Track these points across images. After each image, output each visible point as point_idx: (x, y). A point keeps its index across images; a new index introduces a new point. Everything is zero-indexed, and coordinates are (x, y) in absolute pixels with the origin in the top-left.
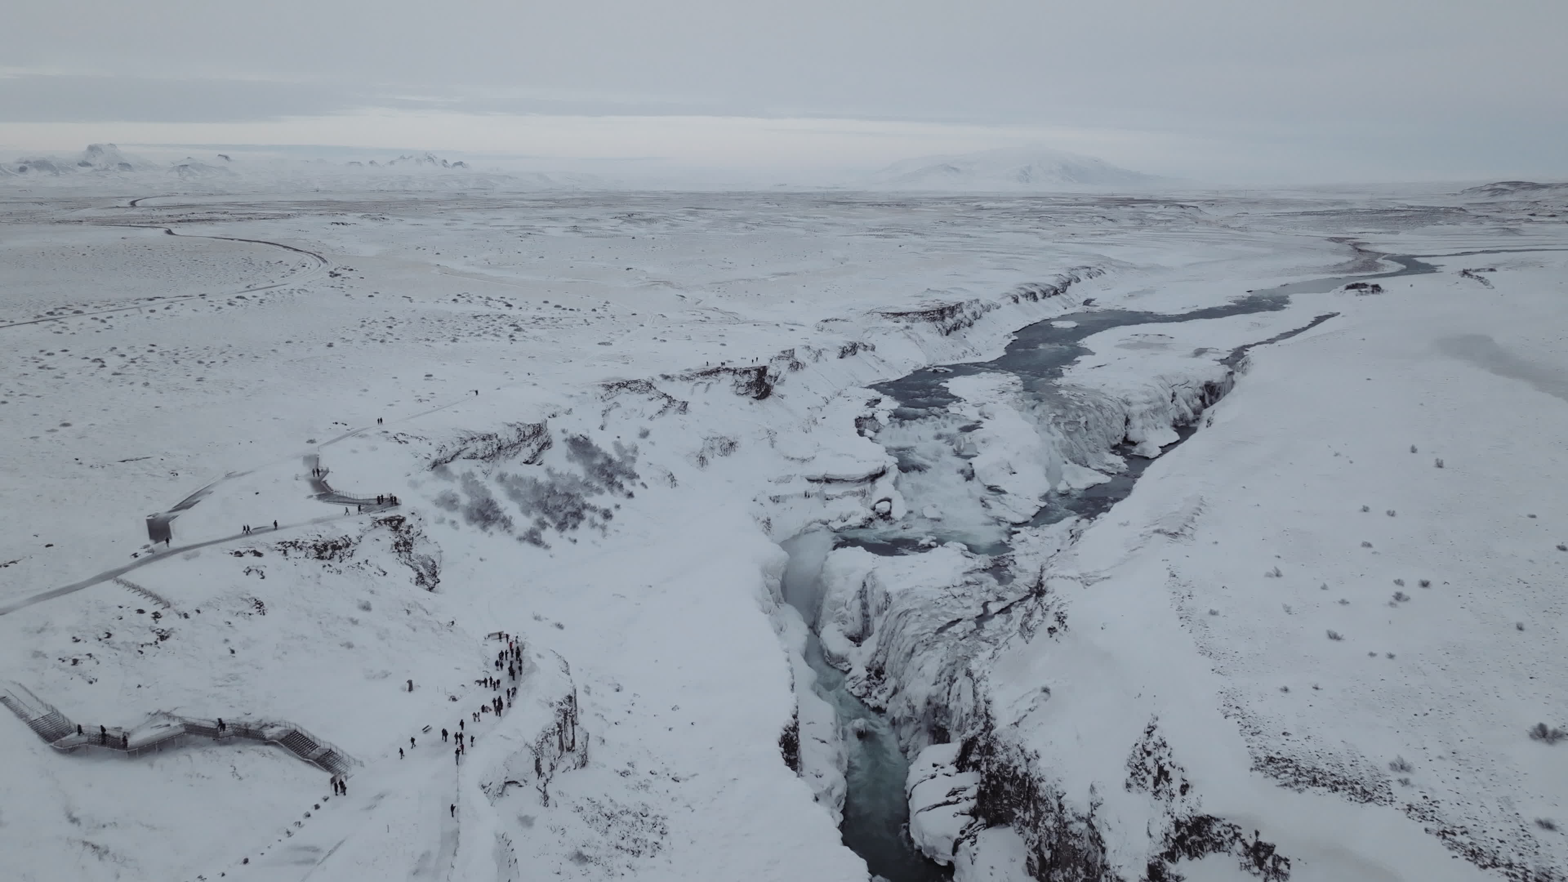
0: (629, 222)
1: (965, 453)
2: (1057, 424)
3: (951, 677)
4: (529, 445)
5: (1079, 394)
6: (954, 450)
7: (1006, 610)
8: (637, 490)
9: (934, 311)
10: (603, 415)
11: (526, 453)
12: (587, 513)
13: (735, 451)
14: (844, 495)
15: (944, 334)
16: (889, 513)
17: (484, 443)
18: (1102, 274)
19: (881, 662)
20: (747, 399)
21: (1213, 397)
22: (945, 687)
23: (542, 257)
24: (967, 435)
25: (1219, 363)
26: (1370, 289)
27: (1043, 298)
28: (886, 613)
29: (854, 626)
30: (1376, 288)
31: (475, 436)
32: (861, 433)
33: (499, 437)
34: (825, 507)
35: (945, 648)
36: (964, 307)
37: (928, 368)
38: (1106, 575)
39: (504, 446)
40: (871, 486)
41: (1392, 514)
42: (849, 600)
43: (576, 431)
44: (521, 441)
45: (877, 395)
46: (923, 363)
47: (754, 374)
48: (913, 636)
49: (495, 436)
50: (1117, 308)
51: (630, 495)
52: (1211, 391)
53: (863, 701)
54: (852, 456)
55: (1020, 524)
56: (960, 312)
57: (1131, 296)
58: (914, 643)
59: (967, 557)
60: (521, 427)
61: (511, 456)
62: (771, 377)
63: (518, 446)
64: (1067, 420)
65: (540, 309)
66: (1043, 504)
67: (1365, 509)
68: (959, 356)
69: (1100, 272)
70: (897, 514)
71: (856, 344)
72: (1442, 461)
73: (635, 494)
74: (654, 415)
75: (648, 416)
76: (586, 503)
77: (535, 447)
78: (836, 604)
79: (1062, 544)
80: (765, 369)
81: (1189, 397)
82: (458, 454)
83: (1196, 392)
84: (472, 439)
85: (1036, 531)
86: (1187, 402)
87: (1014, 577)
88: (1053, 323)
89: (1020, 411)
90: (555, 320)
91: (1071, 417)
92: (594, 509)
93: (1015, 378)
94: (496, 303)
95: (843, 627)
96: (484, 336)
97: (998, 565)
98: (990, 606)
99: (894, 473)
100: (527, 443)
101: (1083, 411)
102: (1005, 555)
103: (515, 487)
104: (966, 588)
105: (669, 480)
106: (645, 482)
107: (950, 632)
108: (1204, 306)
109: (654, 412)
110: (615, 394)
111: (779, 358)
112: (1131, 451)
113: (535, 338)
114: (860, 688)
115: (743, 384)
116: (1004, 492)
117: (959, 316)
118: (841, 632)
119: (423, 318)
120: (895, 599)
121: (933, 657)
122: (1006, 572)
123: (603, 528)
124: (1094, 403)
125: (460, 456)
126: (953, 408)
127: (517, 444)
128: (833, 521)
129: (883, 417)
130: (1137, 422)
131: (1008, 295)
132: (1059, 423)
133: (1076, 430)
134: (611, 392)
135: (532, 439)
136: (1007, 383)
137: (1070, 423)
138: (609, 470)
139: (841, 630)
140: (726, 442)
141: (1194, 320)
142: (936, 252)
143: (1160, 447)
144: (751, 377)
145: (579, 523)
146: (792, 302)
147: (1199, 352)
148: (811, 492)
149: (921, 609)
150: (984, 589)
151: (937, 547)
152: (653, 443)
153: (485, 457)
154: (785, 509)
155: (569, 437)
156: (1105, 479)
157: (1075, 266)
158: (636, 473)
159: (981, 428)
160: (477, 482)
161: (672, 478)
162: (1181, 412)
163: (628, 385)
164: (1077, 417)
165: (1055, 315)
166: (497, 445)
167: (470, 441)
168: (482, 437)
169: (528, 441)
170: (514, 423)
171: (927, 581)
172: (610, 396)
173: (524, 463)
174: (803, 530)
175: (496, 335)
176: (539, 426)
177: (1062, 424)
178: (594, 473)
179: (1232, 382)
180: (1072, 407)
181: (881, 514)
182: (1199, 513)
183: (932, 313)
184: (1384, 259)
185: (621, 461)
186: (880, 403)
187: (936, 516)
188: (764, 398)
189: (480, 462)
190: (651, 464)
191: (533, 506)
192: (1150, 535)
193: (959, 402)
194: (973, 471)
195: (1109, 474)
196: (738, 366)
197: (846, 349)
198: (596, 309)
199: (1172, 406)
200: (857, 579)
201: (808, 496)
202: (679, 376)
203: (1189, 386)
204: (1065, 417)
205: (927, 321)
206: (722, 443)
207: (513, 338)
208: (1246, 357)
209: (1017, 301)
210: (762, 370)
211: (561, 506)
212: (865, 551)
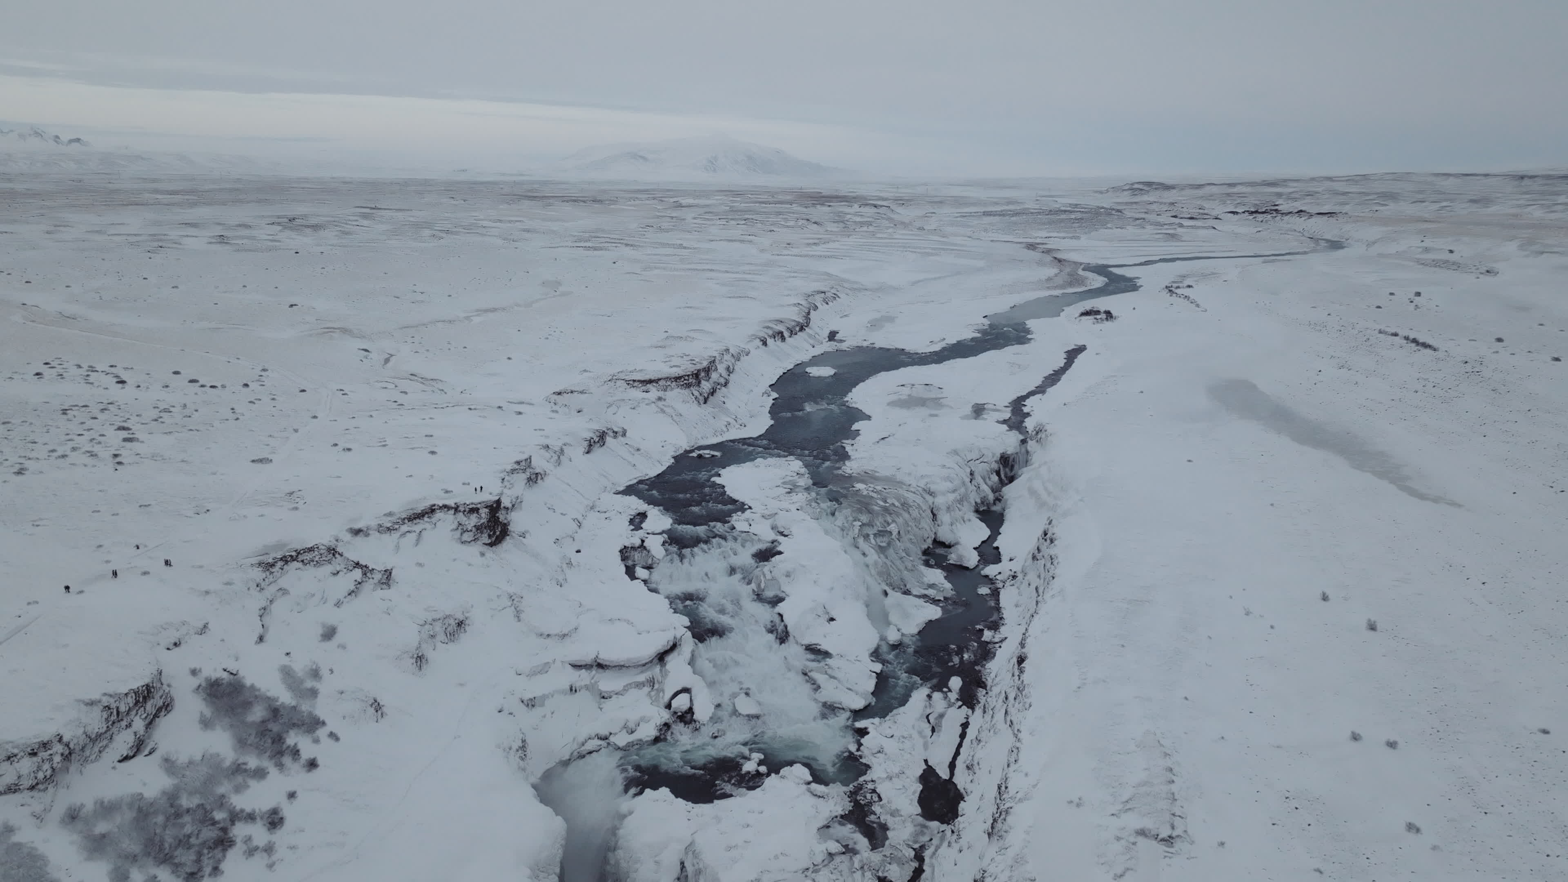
0: (291, 229)
1: (769, 594)
2: (866, 537)
4: (129, 726)
5: (879, 488)
6: (754, 592)
8: (322, 750)
9: (688, 376)
10: (261, 616)
11: (123, 741)
12: (240, 831)
13: (465, 631)
14: (626, 689)
15: (702, 402)
16: (690, 711)
17: (35, 759)
18: (837, 299)
20: (475, 549)
21: (1007, 470)
23: (176, 287)
24: (767, 567)
25: (1005, 427)
26: (1104, 316)
27: (790, 337)
30: (1109, 314)
31: (16, 751)
32: (630, 572)
33: (65, 739)
34: (601, 709)
36: (717, 362)
39: (78, 748)
40: (661, 670)
41: (1392, 745)
43: (213, 670)
44: (114, 723)
45: (641, 505)
46: (684, 445)
47: (484, 512)
49: (55, 740)
50: (865, 344)
51: (312, 764)
52: (1005, 462)
54: (628, 622)
56: (714, 371)
57: (874, 325)
59: (816, 795)
60: (112, 700)
62: (507, 509)
63: (108, 735)
64: (875, 531)
65: (167, 386)
66: (878, 667)
67: (1355, 737)
68: (722, 431)
69: (835, 297)
70: (702, 713)
71: (604, 432)
72: (1375, 622)
73: (320, 760)
74: (342, 598)
75: (332, 602)
76: (238, 808)
77: (139, 724)
79: (926, 746)
80: (498, 502)
81: (985, 473)
83: (992, 466)
84: (9, 758)
85: (888, 725)
86: (984, 480)
87: (884, 828)
88: (808, 370)
89: (817, 519)
90: (187, 412)
91: (878, 524)
92: (251, 817)
93: (795, 465)
94: (103, 375)
97: (857, 804)
99: (688, 643)
100: (124, 723)
101: (890, 514)
102: (861, 779)
103: (101, 827)
104: (832, 866)
105: (372, 710)
106: (335, 731)
108: (951, 339)
109: (342, 593)
110: (279, 575)
111: (513, 471)
112: (945, 558)
113: (153, 457)
115: (470, 528)
116: (827, 654)
117: (714, 376)
122: (872, 818)
123: (269, 849)
124: (898, 500)
126: (739, 521)
127: (106, 733)
128: (615, 734)
129: (655, 545)
130: (944, 517)
131: (754, 337)
132: (868, 535)
133: (889, 544)
134: (272, 573)
135: (134, 712)
136: (790, 473)
137: (880, 534)
138: (275, 728)
140: (452, 622)
141: (952, 361)
142: (656, 272)
143: (976, 549)
144: (480, 518)
145: (224, 856)
146: (509, 358)
147: (979, 411)
148: (577, 685)
150: (857, 865)
151: (768, 775)
152: (343, 647)
153: (37, 784)
154: (544, 716)
155: (203, 683)
156: (935, 613)
157: (809, 291)
158: (319, 719)
159: (780, 553)
160: (19, 846)
161: (377, 706)
162: (983, 495)
163: (300, 556)
164: (886, 525)
165: (806, 357)
166: (62, 755)
167: (6, 763)
168: (29, 750)
169: (125, 720)
170: (96, 696)
171: (776, 857)
172: (271, 580)
173: (120, 761)
174: (575, 754)
175: (93, 455)
176: (147, 685)
177: (872, 537)
178: (249, 742)
179: (1027, 452)
180: (876, 508)
181: (680, 714)
182: (1174, 778)
183: (686, 378)
184: (1084, 270)
185: (294, 703)
186: (648, 520)
187: (753, 711)
188: (500, 542)
189: (27, 794)
190: (342, 693)
191: (134, 858)
192: (1132, 839)
193: (743, 510)
194: (786, 627)
195: (935, 602)
196: (460, 500)
197: (592, 441)
198: (249, 383)
199: (972, 488)
200: (670, 859)
201: (574, 689)
202: (376, 527)
203: (985, 461)
204: (873, 526)
205: (681, 389)
206: (447, 624)
207: (118, 459)
208: (1028, 415)
209: (765, 343)
210: (495, 505)
211: (189, 836)
212: (672, 796)
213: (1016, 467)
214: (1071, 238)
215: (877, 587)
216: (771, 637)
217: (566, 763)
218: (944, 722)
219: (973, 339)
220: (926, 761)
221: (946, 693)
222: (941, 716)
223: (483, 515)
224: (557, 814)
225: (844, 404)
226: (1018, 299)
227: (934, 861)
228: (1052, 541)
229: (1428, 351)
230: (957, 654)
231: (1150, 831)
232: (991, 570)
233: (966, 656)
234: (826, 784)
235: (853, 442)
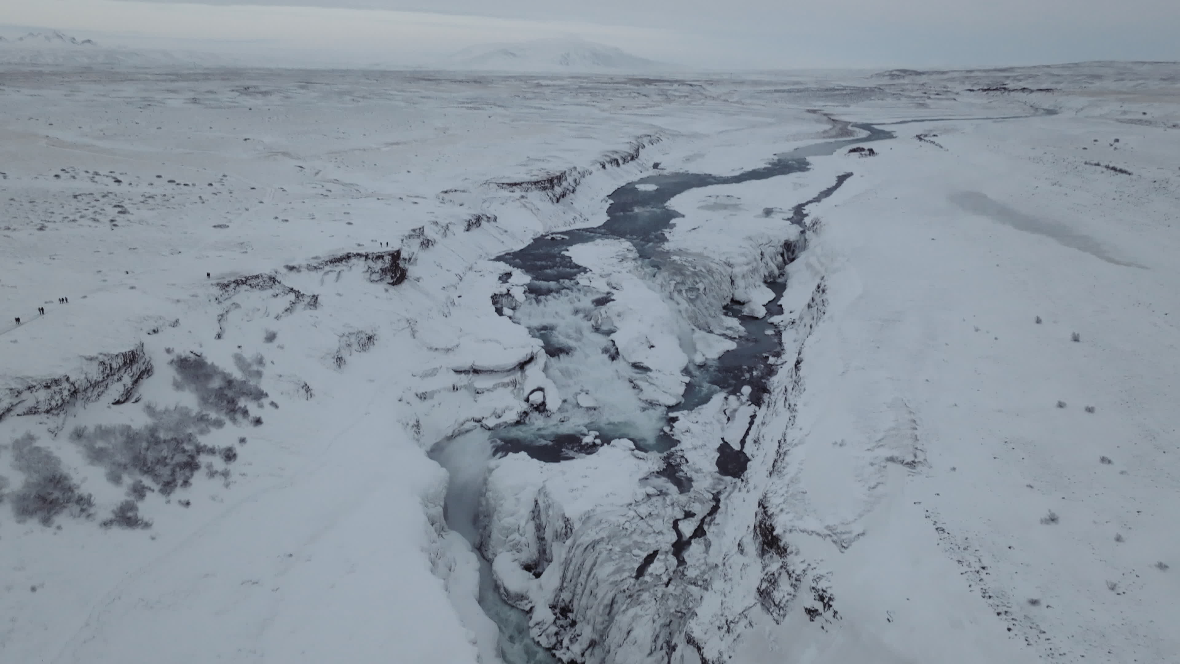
0: (246, 94)
1: (605, 328)
2: (680, 292)
3: (668, 643)
4: (120, 379)
5: (690, 259)
6: (593, 326)
7: (699, 532)
8: (265, 413)
9: (545, 181)
10: (219, 321)
11: (116, 390)
12: (203, 459)
13: (374, 344)
14: (495, 387)
15: (555, 202)
16: (544, 403)
17: (49, 391)
19: (567, 600)
20: (381, 287)
21: (790, 253)
22: (663, 657)
24: (603, 309)
25: (789, 222)
26: (868, 153)
27: (624, 164)
28: (569, 542)
29: (530, 554)
30: (871, 152)
31: (34, 384)
33: (72, 380)
34: (476, 401)
35: (654, 602)
36: (567, 174)
37: (546, 236)
38: (857, 529)
39: (81, 389)
40: (521, 375)
41: (1090, 410)
42: (523, 523)
43: (183, 349)
44: (108, 376)
45: (508, 268)
46: (540, 230)
47: (388, 259)
48: (611, 584)
49: (64, 379)
50: (681, 171)
51: (258, 421)
52: (788, 248)
53: (554, 655)
54: (497, 342)
55: (673, 406)
56: (564, 180)
57: (688, 160)
58: (613, 592)
59: (638, 458)
60: (106, 359)
61: (93, 398)
62: (405, 259)
63: (104, 383)
64: (687, 287)
65: (152, 184)
66: (687, 379)
67: (1061, 405)
68: (570, 222)
69: (659, 140)
70: (553, 404)
71: (480, 216)
72: (1078, 335)
73: (264, 420)
74: (280, 313)
75: (273, 315)
76: (202, 444)
77: (127, 380)
78: (508, 531)
79: (723, 429)
80: (398, 252)
81: (773, 255)
82: (9, 410)
83: (778, 250)
84: (29, 388)
85: (694, 415)
86: (772, 259)
87: (690, 480)
88: (637, 186)
89: (642, 279)
90: (166, 198)
91: (689, 283)
92: (212, 451)
93: (626, 244)
94: (105, 178)
95: (517, 556)
96: (81, 221)
97: (669, 465)
98: (682, 526)
99: (542, 358)
100: (116, 377)
101: (698, 276)
102: (673, 449)
103: (100, 444)
104: (649, 503)
105: (303, 391)
106: (275, 401)
107: (651, 574)
108: (749, 168)
109: (280, 310)
110: (232, 293)
111: (410, 236)
112: (741, 311)
113: (140, 222)
114: (548, 636)
115: (376, 271)
116: (647, 369)
117: (565, 184)
118: (516, 563)
119: (12, 199)
120: (577, 526)
121: (641, 616)
122: (681, 474)
123: (225, 474)
124: (705, 267)
125: (12, 413)
126: (582, 280)
127: (102, 381)
128: (487, 418)
129: (518, 294)
130: (740, 283)
131: (595, 162)
132: (681, 291)
133: (697, 297)
134: (227, 291)
135: (123, 370)
136: (622, 249)
137: (690, 290)
138: (230, 394)
139: (516, 560)
140: (364, 336)
141: (748, 182)
143: (764, 306)
145: (192, 475)
146: (409, 172)
147: (768, 212)
148: (458, 385)
149: (610, 538)
150: (668, 502)
151: (602, 445)
152: (282, 347)
153: (51, 409)
154: (434, 406)
155: (175, 359)
156: (732, 346)
157: (639, 134)
158: (263, 392)
159: (613, 300)
160: (38, 449)
161: (307, 389)
162: (770, 270)
163: (248, 281)
164: (695, 284)
165: (636, 179)
166: (69, 390)
167: (27, 391)
168: (44, 383)
169: (117, 374)
170: (94, 354)
171: (607, 496)
172: (227, 296)
173: (113, 404)
174: (456, 431)
175: (95, 220)
176: (133, 352)
177: (684, 292)
178: (210, 401)
179: (806, 240)
180: (688, 273)
181: (535, 406)
182: (917, 427)
183: (543, 182)
184: (852, 126)
185: (244, 379)
186: (512, 277)
187: (592, 404)
188: (400, 283)
189: (43, 417)
190: (281, 376)
191: (125, 467)
192: (883, 464)
193: (586, 272)
194: (617, 349)
195: (732, 339)
196: (370, 251)
197: (471, 222)
198: (213, 183)
199: (762, 264)
200: (528, 497)
201: (456, 388)
202: (306, 266)
203: (773, 245)
204: (685, 284)
205: (539, 190)
206: (359, 339)
207: (114, 223)
208: (807, 215)
209: (604, 167)
210: (395, 254)
211: (166, 458)
212: (529, 458)
213: (797, 252)
214: (843, 106)
215: (686, 326)
216: (606, 356)
217: (450, 438)
218: (737, 414)
219: (765, 169)
220: (723, 439)
221: (739, 396)
222: (735, 411)
223: (387, 261)
224: (442, 466)
225: (664, 208)
226: (800, 144)
227: (728, 501)
228: (823, 291)
229: (1124, 175)
230: (748, 372)
231: (897, 458)
232: (775, 319)
233: (755, 373)
234: (646, 451)
235: (670, 230)
